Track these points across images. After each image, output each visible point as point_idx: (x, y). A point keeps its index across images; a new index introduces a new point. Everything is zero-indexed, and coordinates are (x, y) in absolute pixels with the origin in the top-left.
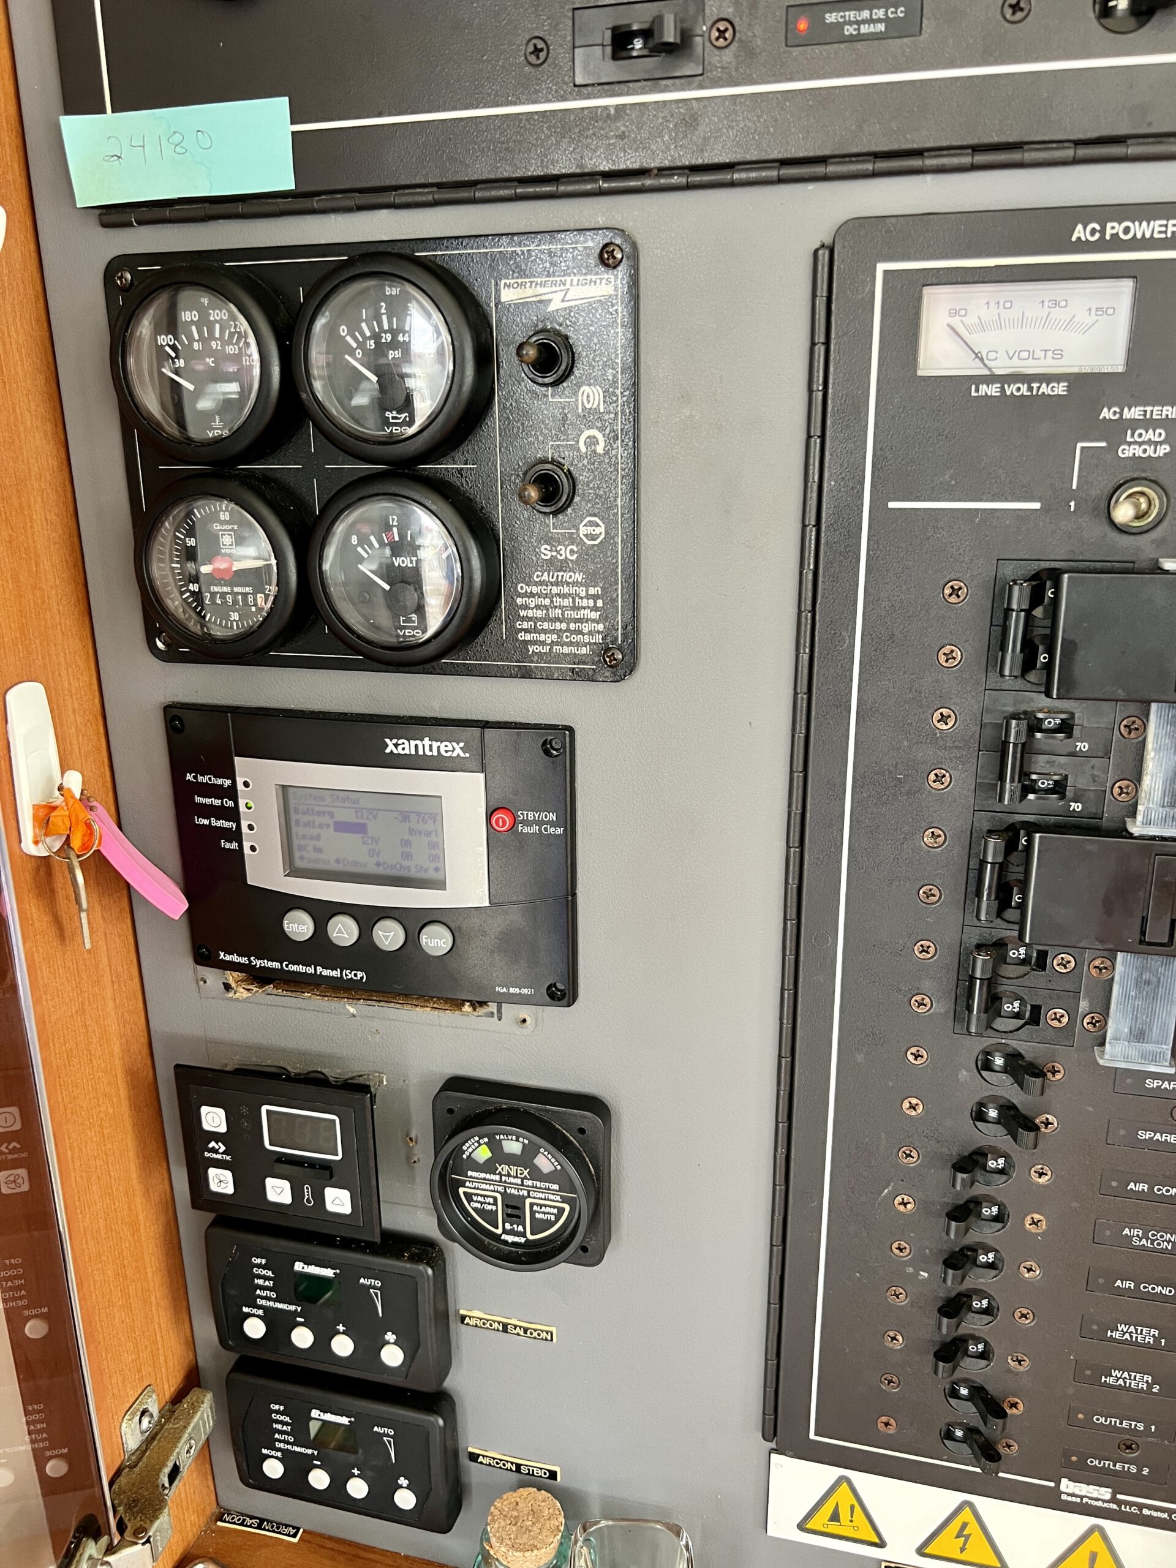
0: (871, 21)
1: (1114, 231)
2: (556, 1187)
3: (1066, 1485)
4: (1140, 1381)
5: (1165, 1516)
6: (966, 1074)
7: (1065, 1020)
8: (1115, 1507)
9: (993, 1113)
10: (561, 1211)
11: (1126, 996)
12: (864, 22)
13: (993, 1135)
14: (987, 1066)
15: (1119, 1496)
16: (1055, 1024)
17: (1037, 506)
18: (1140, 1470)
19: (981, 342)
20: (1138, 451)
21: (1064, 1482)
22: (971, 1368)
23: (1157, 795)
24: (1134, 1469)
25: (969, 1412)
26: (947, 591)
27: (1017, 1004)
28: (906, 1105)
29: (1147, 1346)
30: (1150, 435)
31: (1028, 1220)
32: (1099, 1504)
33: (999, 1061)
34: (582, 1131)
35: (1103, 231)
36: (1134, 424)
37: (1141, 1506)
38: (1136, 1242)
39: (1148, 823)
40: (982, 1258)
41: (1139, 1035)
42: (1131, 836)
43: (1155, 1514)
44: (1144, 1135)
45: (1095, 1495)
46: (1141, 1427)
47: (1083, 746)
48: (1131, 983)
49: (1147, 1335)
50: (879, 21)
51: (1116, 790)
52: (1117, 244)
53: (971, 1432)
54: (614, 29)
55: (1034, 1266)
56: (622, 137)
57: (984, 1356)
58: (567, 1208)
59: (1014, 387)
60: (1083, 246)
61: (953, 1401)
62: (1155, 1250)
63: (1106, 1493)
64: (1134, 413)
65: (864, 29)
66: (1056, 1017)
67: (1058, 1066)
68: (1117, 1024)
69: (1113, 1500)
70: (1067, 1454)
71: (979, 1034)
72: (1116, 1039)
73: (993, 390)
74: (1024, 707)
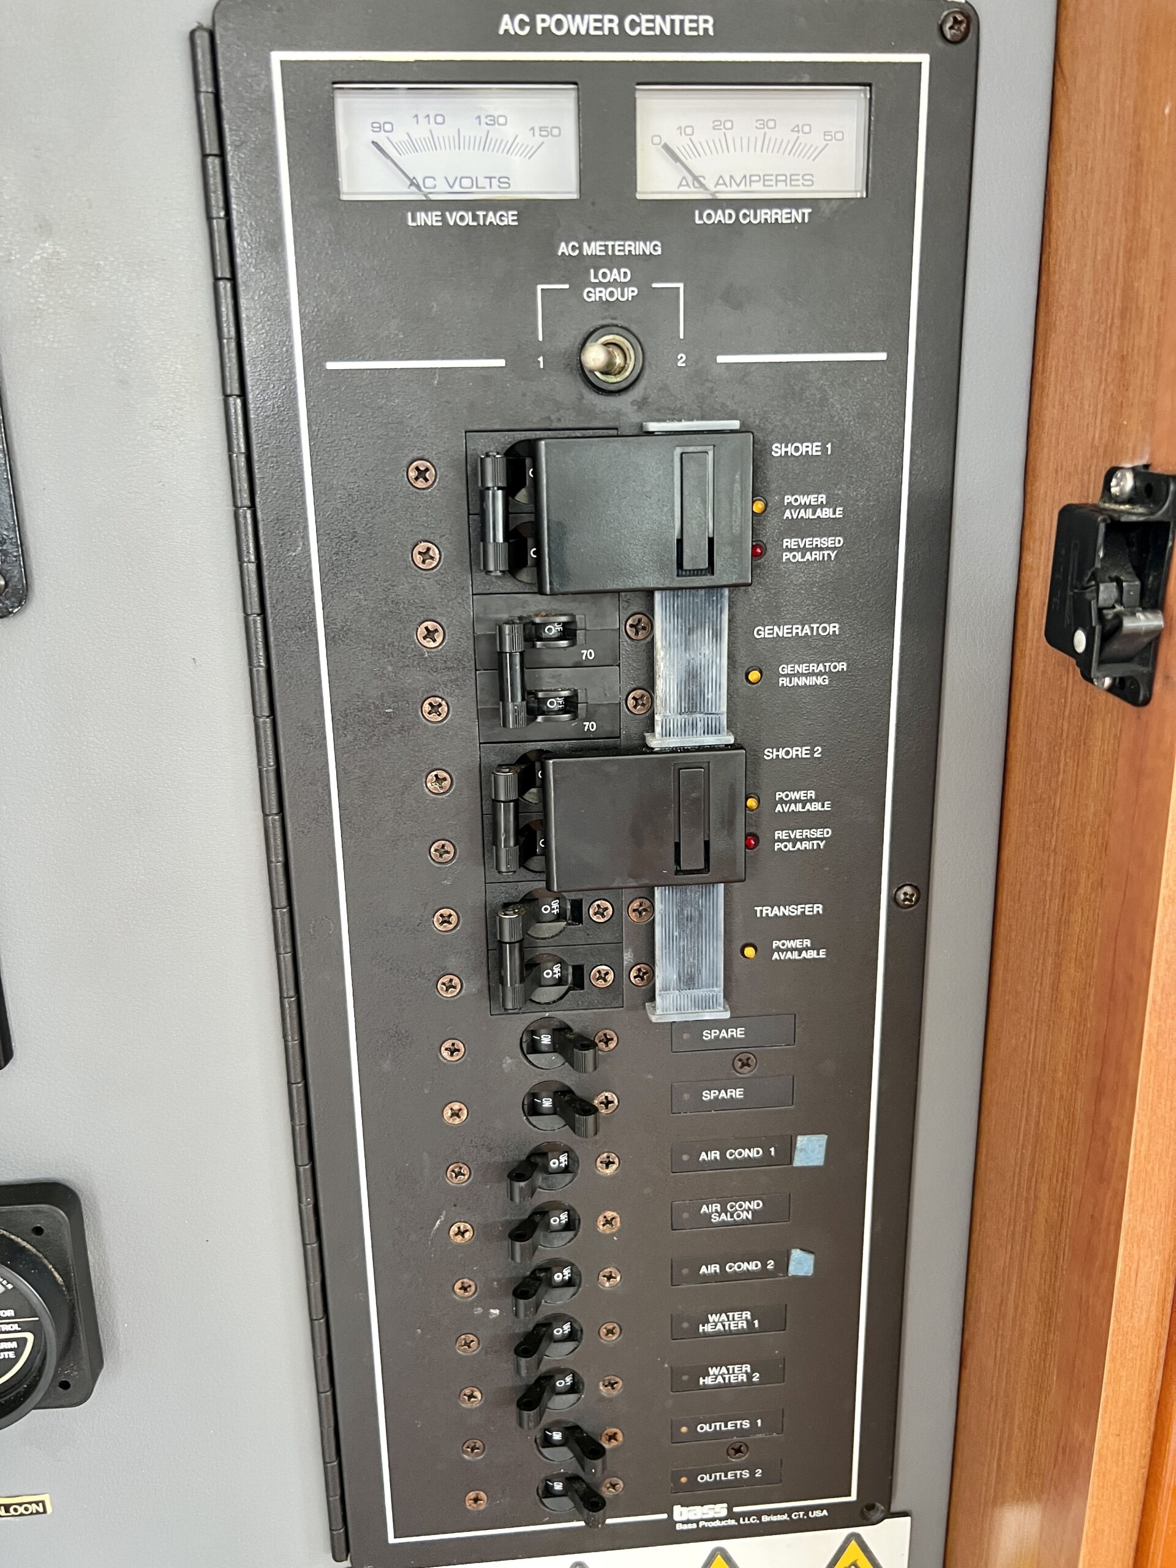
1: (546, 25)
2: (10, 1313)
3: (680, 1513)
4: (739, 1373)
5: (785, 1517)
6: (511, 1062)
7: (610, 977)
8: (732, 1522)
9: (547, 1103)
10: (22, 1342)
11: (669, 937)
13: (550, 1128)
14: (534, 1048)
15: (736, 1509)
16: (601, 984)
17: (501, 363)
18: (752, 1473)
19: (417, 165)
20: (604, 293)
21: (677, 1509)
22: (560, 1405)
23: (673, 701)
24: (746, 1474)
25: (563, 1458)
26: (413, 474)
27: (557, 969)
28: (447, 1113)
29: (740, 1332)
30: (614, 275)
31: (601, 1220)
32: (717, 1523)
33: (546, 1040)
34: (38, 1231)
35: (533, 24)
36: (596, 262)
37: (759, 1514)
38: (715, 1219)
39: (667, 734)
40: (558, 1277)
41: (689, 981)
42: (651, 751)
43: (774, 1518)
44: (708, 1096)
45: (710, 1515)
46: (746, 1424)
47: (588, 654)
48: (673, 922)
49: (739, 1320)
51: (631, 702)
52: (547, 41)
53: (570, 1480)
55: (615, 1272)
57: (573, 1389)
58: (30, 1337)
59: (456, 215)
60: (510, 42)
61: (545, 1451)
62: (736, 1223)
63: (721, 1510)
64: (593, 248)
66: (601, 975)
67: (610, 1034)
68: (665, 972)
69: (731, 1515)
70: (676, 1477)
71: (518, 1011)
72: (666, 989)
73: (431, 219)
74: (518, 613)
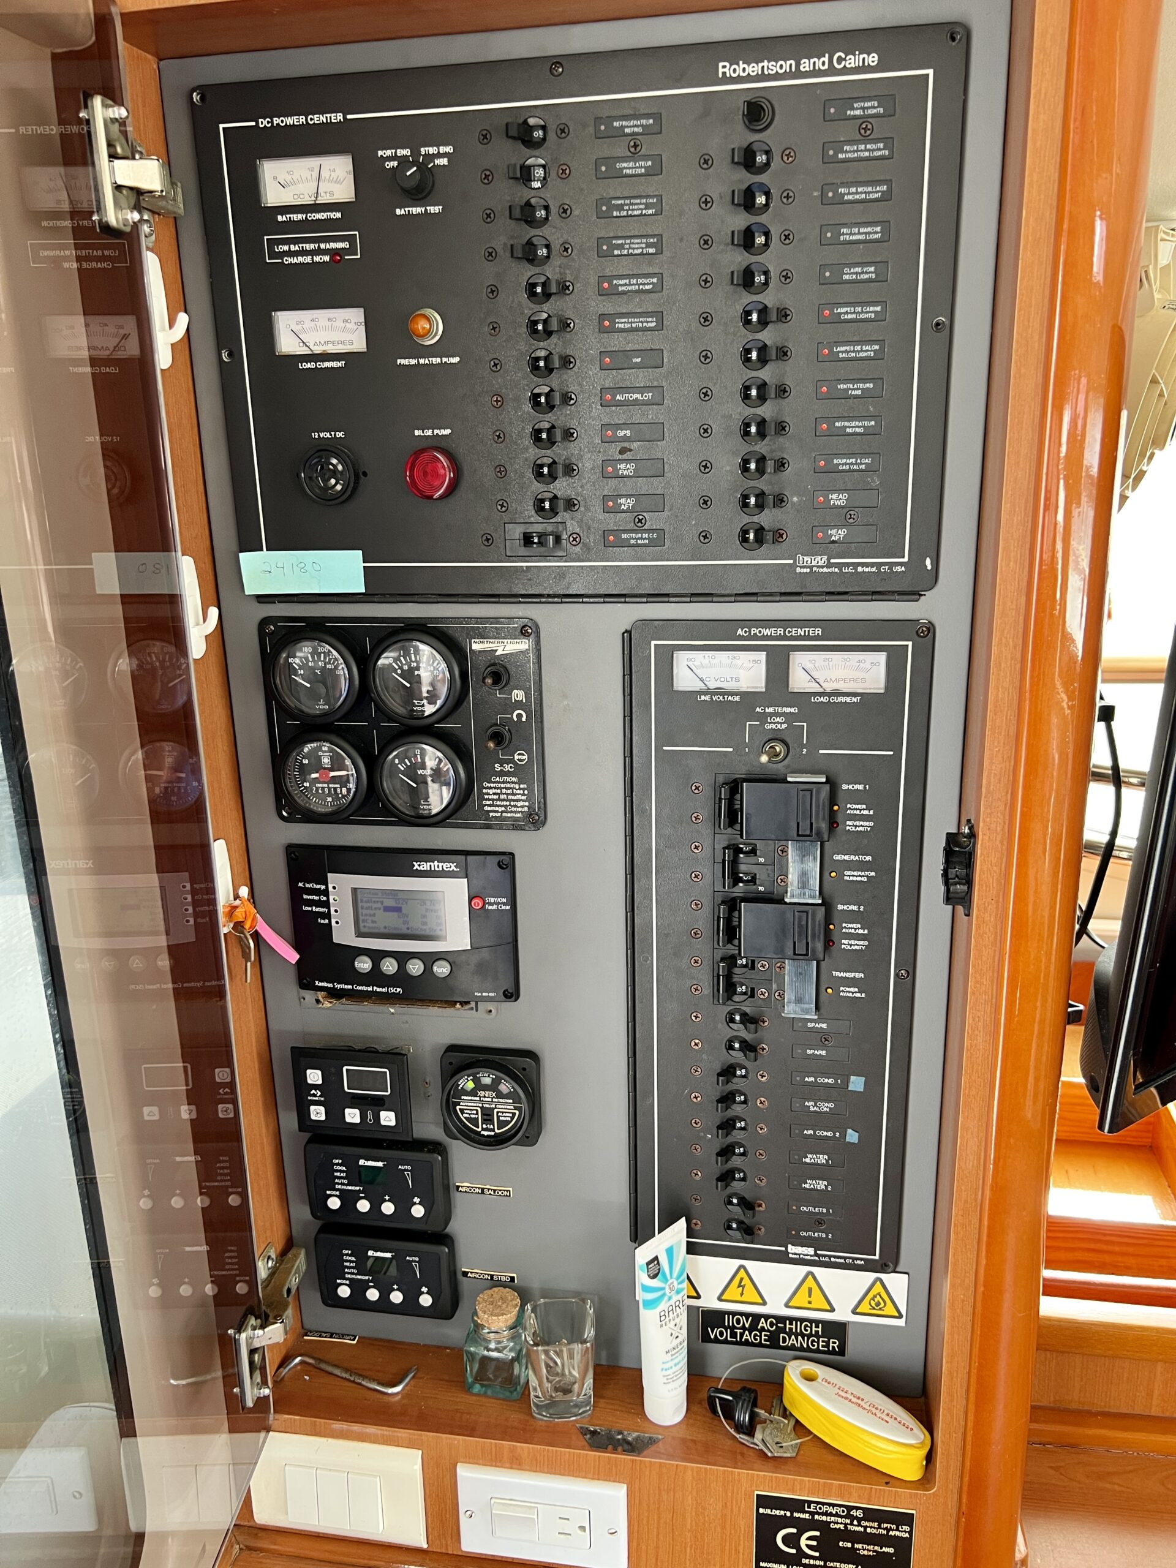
0: (642, 538)
1: (755, 632)
2: (511, 1101)
3: (792, 1249)
4: (821, 1185)
5: (842, 1261)
6: (722, 1026)
7: (766, 995)
8: (816, 1258)
9: (737, 1045)
10: (514, 1114)
11: (791, 980)
12: (639, 539)
13: (738, 1056)
14: (733, 1020)
15: (819, 1252)
16: (762, 997)
17: (731, 750)
18: (827, 1236)
19: (701, 673)
20: (774, 726)
21: (790, 1246)
22: (736, 1186)
23: (796, 883)
24: (824, 1235)
25: (736, 1211)
26: (694, 788)
27: (744, 987)
28: (693, 1044)
29: (822, 1165)
30: (778, 719)
31: (758, 1102)
32: (809, 1257)
33: (738, 1018)
34: (524, 1069)
35: (750, 632)
36: (771, 715)
37: (830, 1257)
38: (812, 1109)
39: (792, 896)
40: (738, 1125)
41: (799, 1000)
42: (786, 903)
43: (837, 1260)
44: (809, 1052)
45: (806, 1253)
46: (825, 1211)
47: (762, 860)
48: (793, 975)
49: (822, 1159)
50: (645, 538)
51: (779, 881)
52: (755, 637)
53: (740, 1223)
54: (524, 533)
55: (764, 1127)
56: (530, 580)
57: (744, 1179)
58: (517, 1112)
59: (716, 697)
60: (741, 638)
61: (729, 1207)
62: (821, 1113)
63: (811, 1251)
64: (770, 710)
65: (639, 542)
66: (762, 993)
67: (766, 1019)
68: (789, 995)
69: (816, 1254)
70: (789, 1230)
71: (724, 1004)
72: (789, 1002)
73: (707, 698)
74: (733, 842)
